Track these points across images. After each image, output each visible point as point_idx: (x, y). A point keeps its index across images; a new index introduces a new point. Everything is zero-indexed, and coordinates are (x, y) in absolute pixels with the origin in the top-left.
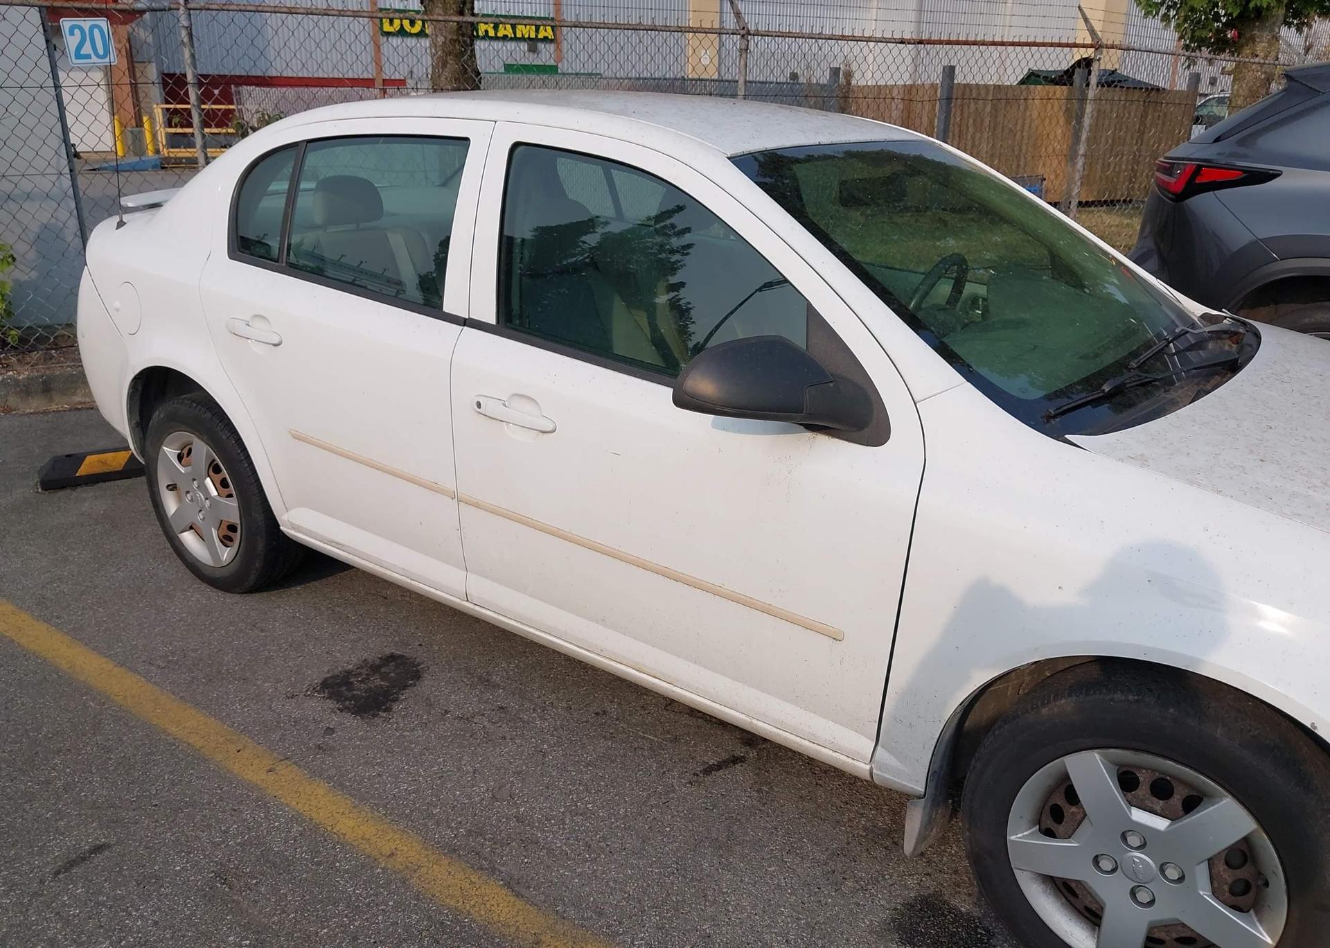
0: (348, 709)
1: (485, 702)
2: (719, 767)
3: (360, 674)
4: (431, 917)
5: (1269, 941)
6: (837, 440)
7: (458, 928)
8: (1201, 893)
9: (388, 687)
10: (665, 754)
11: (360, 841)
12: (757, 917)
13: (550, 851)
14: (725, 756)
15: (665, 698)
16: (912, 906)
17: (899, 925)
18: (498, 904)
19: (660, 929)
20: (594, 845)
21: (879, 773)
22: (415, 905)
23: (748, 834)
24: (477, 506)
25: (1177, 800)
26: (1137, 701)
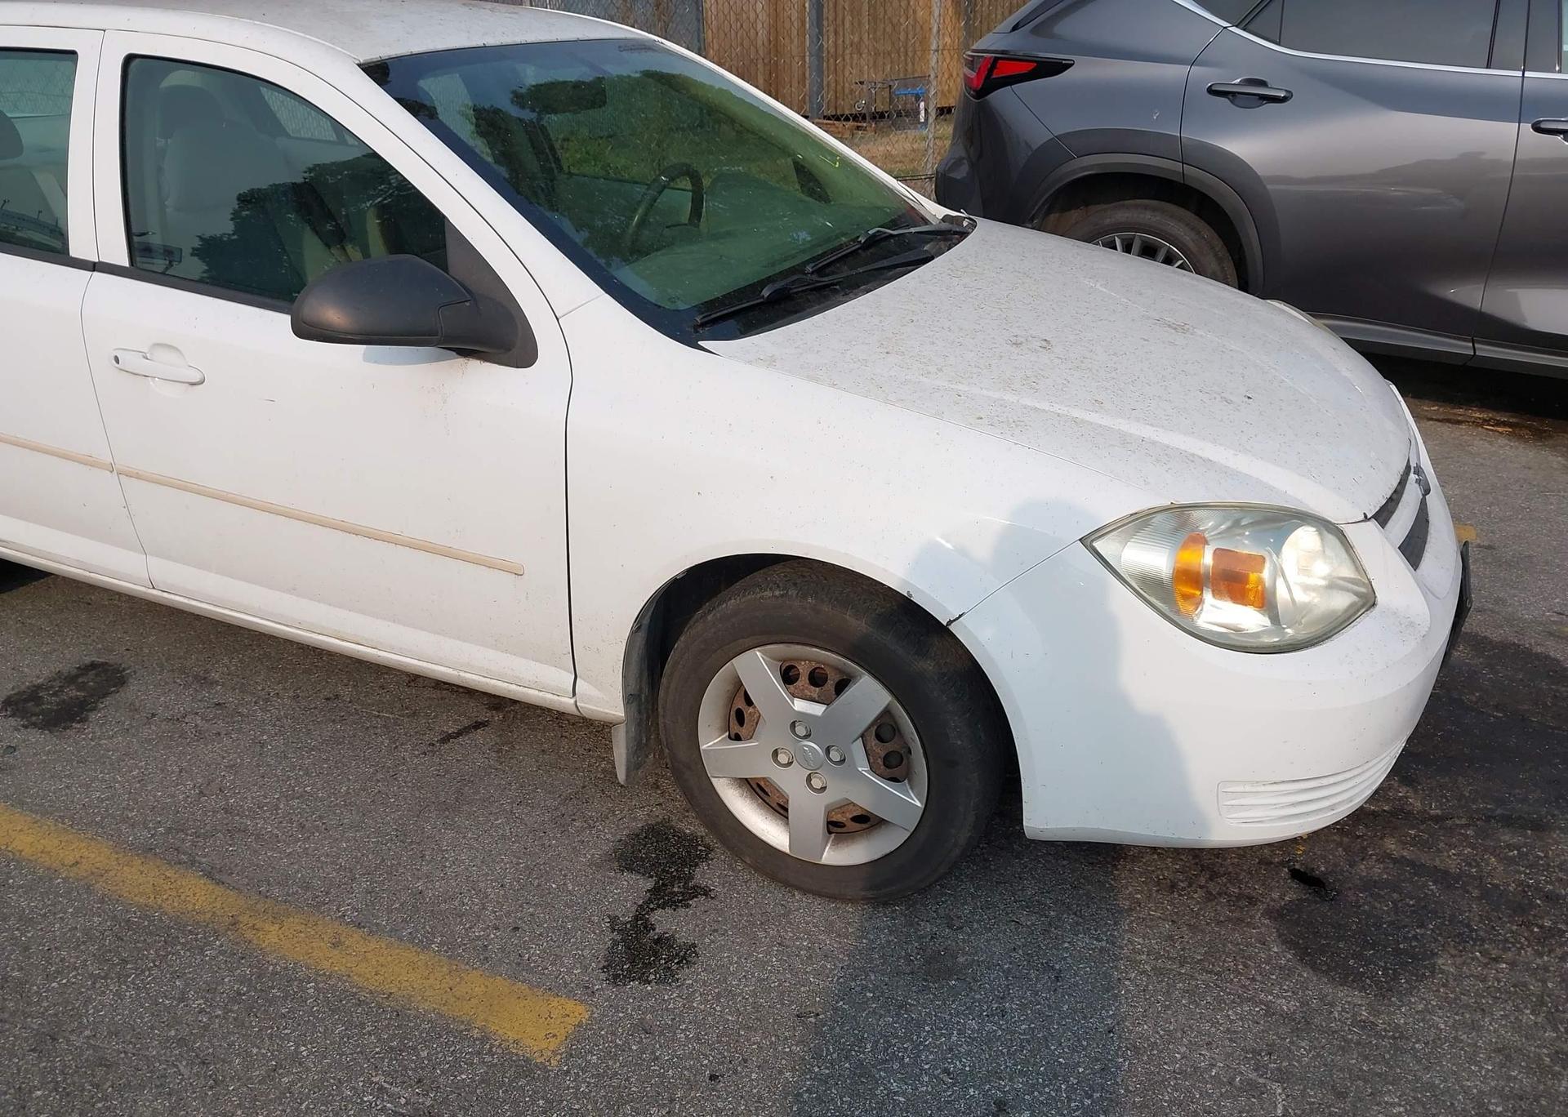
0: (35, 725)
1: (200, 701)
2: (459, 734)
3: (52, 687)
4: (116, 916)
5: (919, 804)
6: (488, 364)
7: (146, 923)
8: (860, 769)
9: (84, 697)
10: (401, 729)
11: (39, 855)
12: (474, 868)
13: (258, 837)
14: (466, 723)
15: (408, 674)
16: (637, 835)
17: (621, 855)
18: (194, 895)
19: (370, 892)
20: (308, 825)
21: (582, 705)
22: (99, 908)
23: (479, 793)
24: (138, 477)
25: (830, 685)
26: (782, 596)
